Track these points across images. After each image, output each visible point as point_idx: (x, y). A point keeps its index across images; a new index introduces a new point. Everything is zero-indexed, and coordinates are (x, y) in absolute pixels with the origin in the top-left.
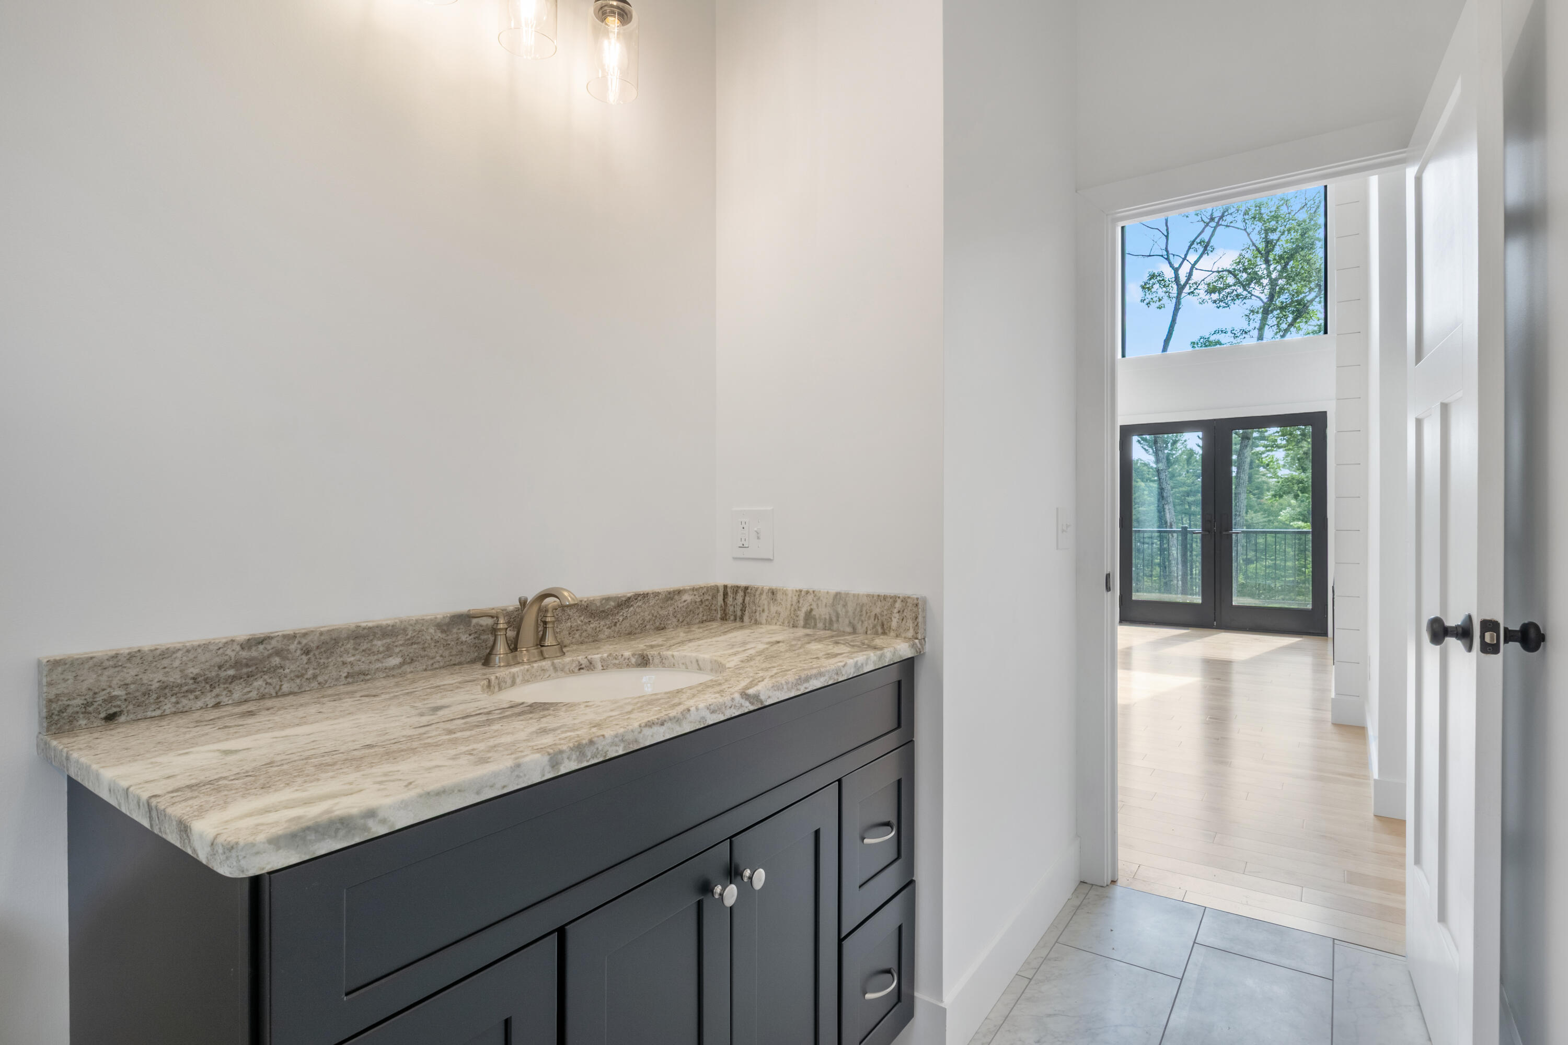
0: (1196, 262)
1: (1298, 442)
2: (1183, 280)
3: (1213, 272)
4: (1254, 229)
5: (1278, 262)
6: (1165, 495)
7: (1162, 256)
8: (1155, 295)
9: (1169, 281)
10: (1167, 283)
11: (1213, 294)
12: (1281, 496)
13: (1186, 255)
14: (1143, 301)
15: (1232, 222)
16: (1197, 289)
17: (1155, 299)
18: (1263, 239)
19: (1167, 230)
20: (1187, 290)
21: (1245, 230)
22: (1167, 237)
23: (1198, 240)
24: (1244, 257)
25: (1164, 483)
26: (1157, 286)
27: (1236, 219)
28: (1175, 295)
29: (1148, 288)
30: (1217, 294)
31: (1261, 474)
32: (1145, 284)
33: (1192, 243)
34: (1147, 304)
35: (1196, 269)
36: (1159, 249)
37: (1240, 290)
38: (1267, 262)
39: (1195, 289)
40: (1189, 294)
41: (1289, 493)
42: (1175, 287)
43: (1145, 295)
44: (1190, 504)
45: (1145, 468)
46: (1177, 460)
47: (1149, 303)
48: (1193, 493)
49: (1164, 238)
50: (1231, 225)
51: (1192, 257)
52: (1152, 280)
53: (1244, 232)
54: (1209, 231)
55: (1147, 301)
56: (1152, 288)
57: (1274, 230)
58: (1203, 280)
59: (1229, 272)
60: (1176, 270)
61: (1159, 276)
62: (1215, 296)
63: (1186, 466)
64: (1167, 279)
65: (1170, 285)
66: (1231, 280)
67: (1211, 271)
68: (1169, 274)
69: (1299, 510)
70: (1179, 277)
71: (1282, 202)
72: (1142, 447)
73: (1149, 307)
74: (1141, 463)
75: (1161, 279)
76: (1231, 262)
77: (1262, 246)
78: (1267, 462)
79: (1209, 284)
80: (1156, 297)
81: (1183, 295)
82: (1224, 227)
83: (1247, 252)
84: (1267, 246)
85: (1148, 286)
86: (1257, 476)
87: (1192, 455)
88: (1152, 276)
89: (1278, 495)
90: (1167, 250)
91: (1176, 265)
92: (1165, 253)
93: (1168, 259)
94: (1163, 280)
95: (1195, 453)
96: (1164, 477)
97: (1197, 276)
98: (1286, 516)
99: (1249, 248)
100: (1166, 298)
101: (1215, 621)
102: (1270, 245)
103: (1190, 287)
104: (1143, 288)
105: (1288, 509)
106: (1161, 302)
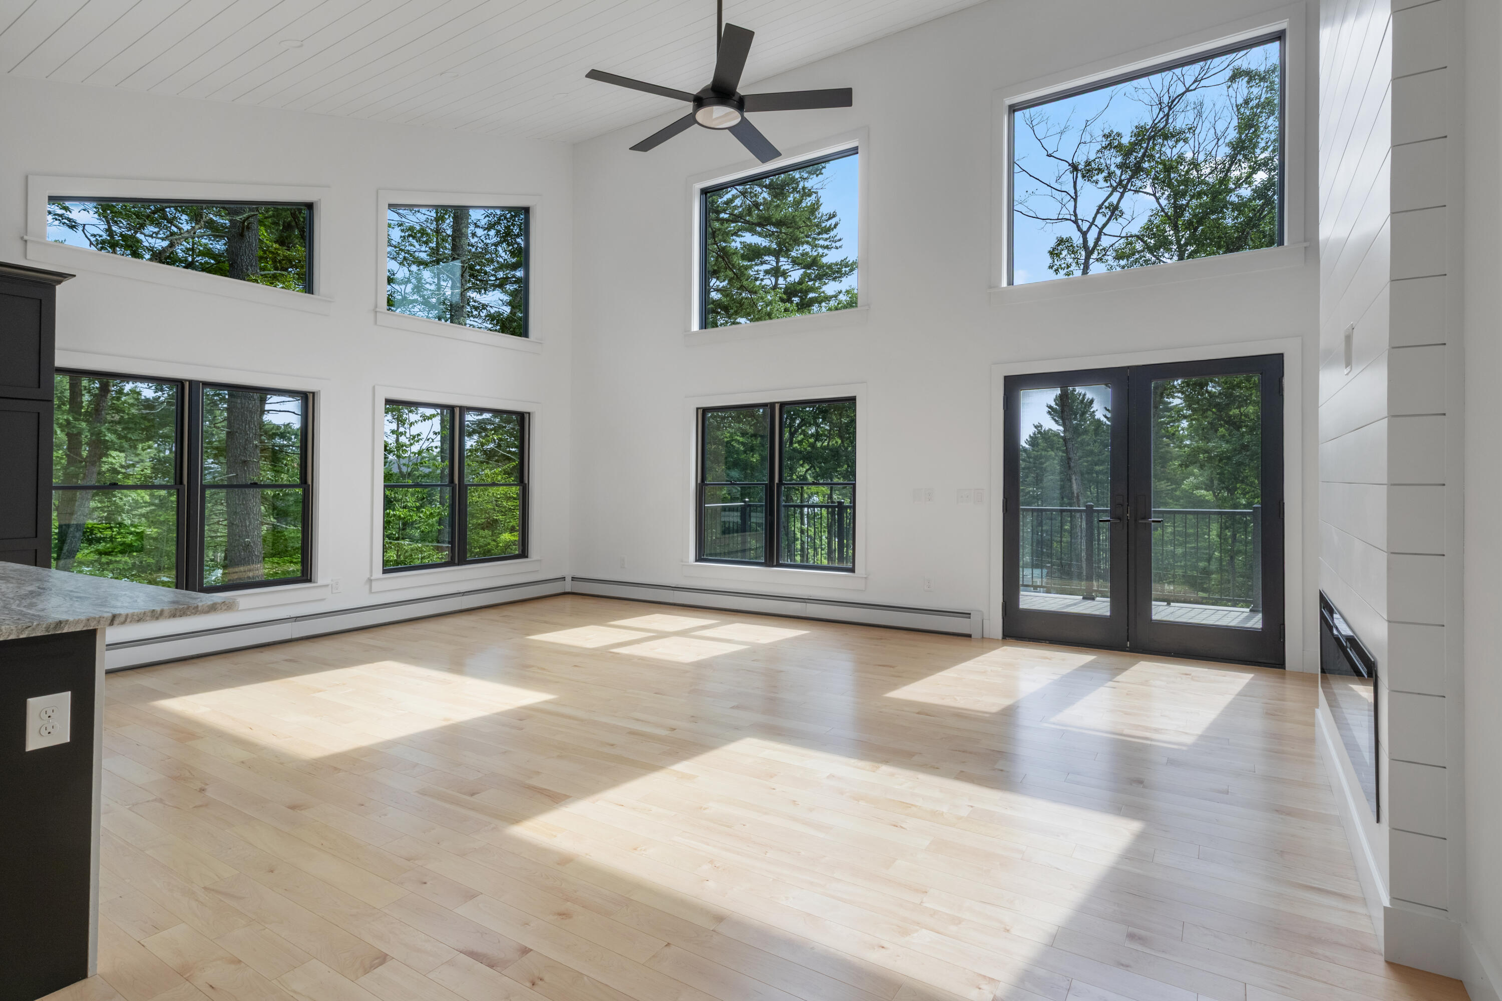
0: (1105, 225)
1: (1205, 411)
2: (1091, 244)
3: (1122, 237)
4: (1163, 194)
5: (1186, 228)
6: (1072, 464)
7: (1070, 220)
8: (1063, 261)
9: (1078, 247)
10: (1076, 248)
11: (1121, 261)
12: (1187, 466)
13: (1094, 219)
14: (1051, 267)
15: (1141, 188)
16: (1105, 255)
17: (1063, 266)
18: (1172, 204)
19: (1076, 193)
20: (1095, 256)
21: (1154, 195)
22: (1075, 200)
23: (1106, 204)
24: (1152, 224)
25: (1071, 453)
26: (1065, 253)
27: (1145, 184)
28: (1083, 261)
29: (1056, 254)
30: (1125, 260)
31: (1164, 444)
32: (1053, 250)
33: (1100, 207)
34: (1056, 270)
35: (1105, 234)
36: (1067, 212)
37: (1148, 256)
38: (1175, 228)
39: (1103, 256)
40: (1097, 260)
41: (1195, 463)
42: (1083, 253)
43: (1054, 262)
44: (1097, 473)
45: (1055, 438)
46: (1086, 432)
47: (1058, 270)
48: (1101, 463)
49: (1072, 203)
50: (1141, 190)
51: (1100, 220)
52: (1061, 246)
53: (1153, 197)
54: (1116, 195)
55: (1055, 267)
56: (1061, 254)
57: (1183, 195)
58: (1112, 246)
59: (1138, 237)
60: (1084, 234)
61: (1068, 241)
62: (1123, 263)
63: (1094, 437)
64: (1075, 245)
65: (1079, 252)
66: (1139, 246)
67: (1120, 236)
68: (1077, 239)
69: (1201, 479)
70: (1087, 241)
71: (1192, 166)
72: (1053, 418)
73: (1057, 273)
74: (1051, 433)
75: (1069, 245)
76: (1139, 229)
77: (1170, 212)
78: (1172, 432)
79: (1116, 251)
80: (1064, 263)
81: (1091, 261)
82: (1133, 192)
83: (1156, 218)
84: (1175, 211)
85: (1056, 252)
86: (1161, 446)
87: (1099, 426)
88: (1061, 241)
89: (1185, 465)
90: (1076, 215)
91: (1085, 229)
92: (1073, 218)
93: (1076, 222)
94: (1071, 246)
95: (1102, 424)
96: (1071, 446)
97: (1105, 242)
98: (1189, 484)
99: (1157, 214)
100: (1074, 265)
101: (1128, 641)
102: (1179, 210)
103: (1099, 253)
104: (1051, 253)
105: (1192, 479)
106: (1070, 269)
